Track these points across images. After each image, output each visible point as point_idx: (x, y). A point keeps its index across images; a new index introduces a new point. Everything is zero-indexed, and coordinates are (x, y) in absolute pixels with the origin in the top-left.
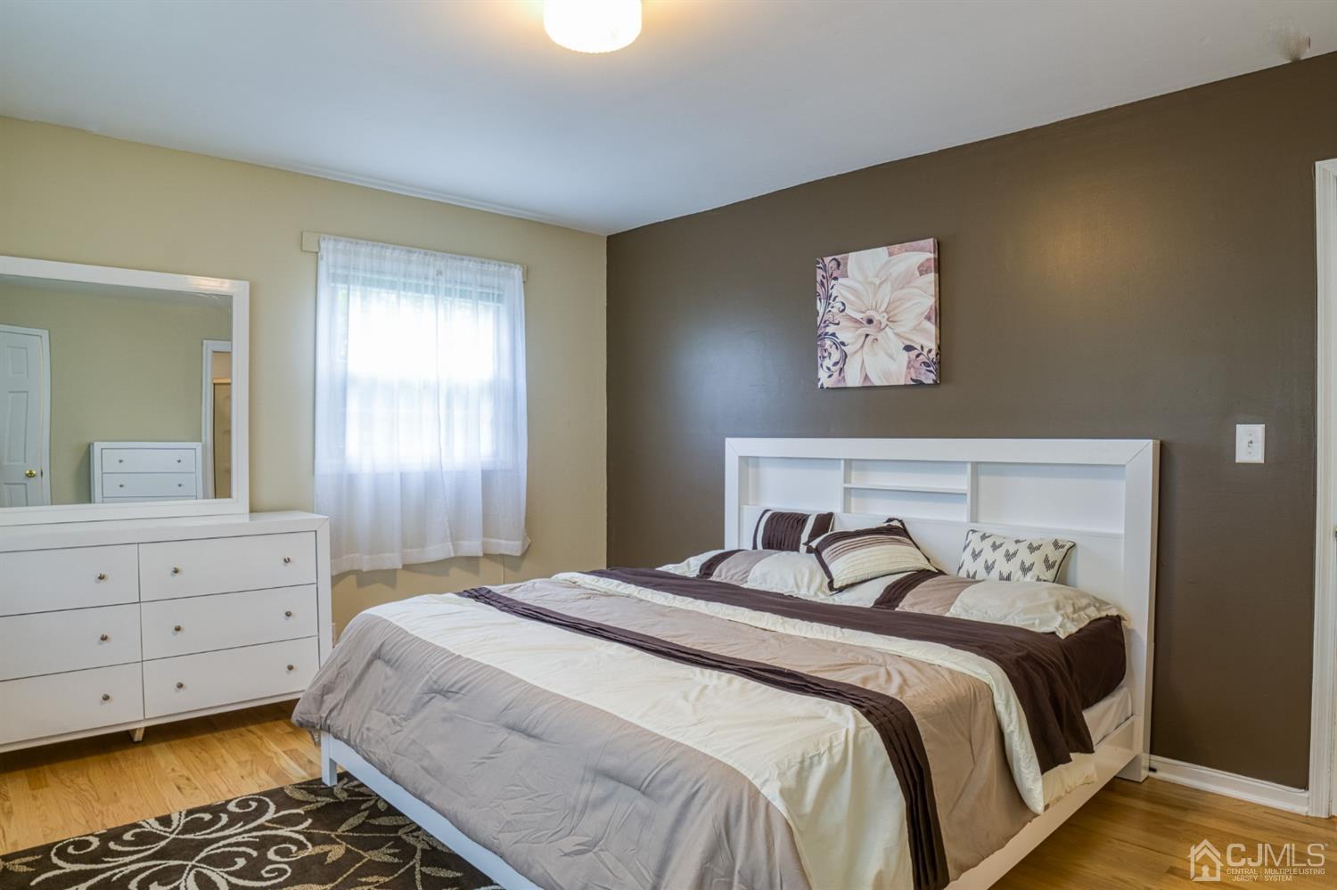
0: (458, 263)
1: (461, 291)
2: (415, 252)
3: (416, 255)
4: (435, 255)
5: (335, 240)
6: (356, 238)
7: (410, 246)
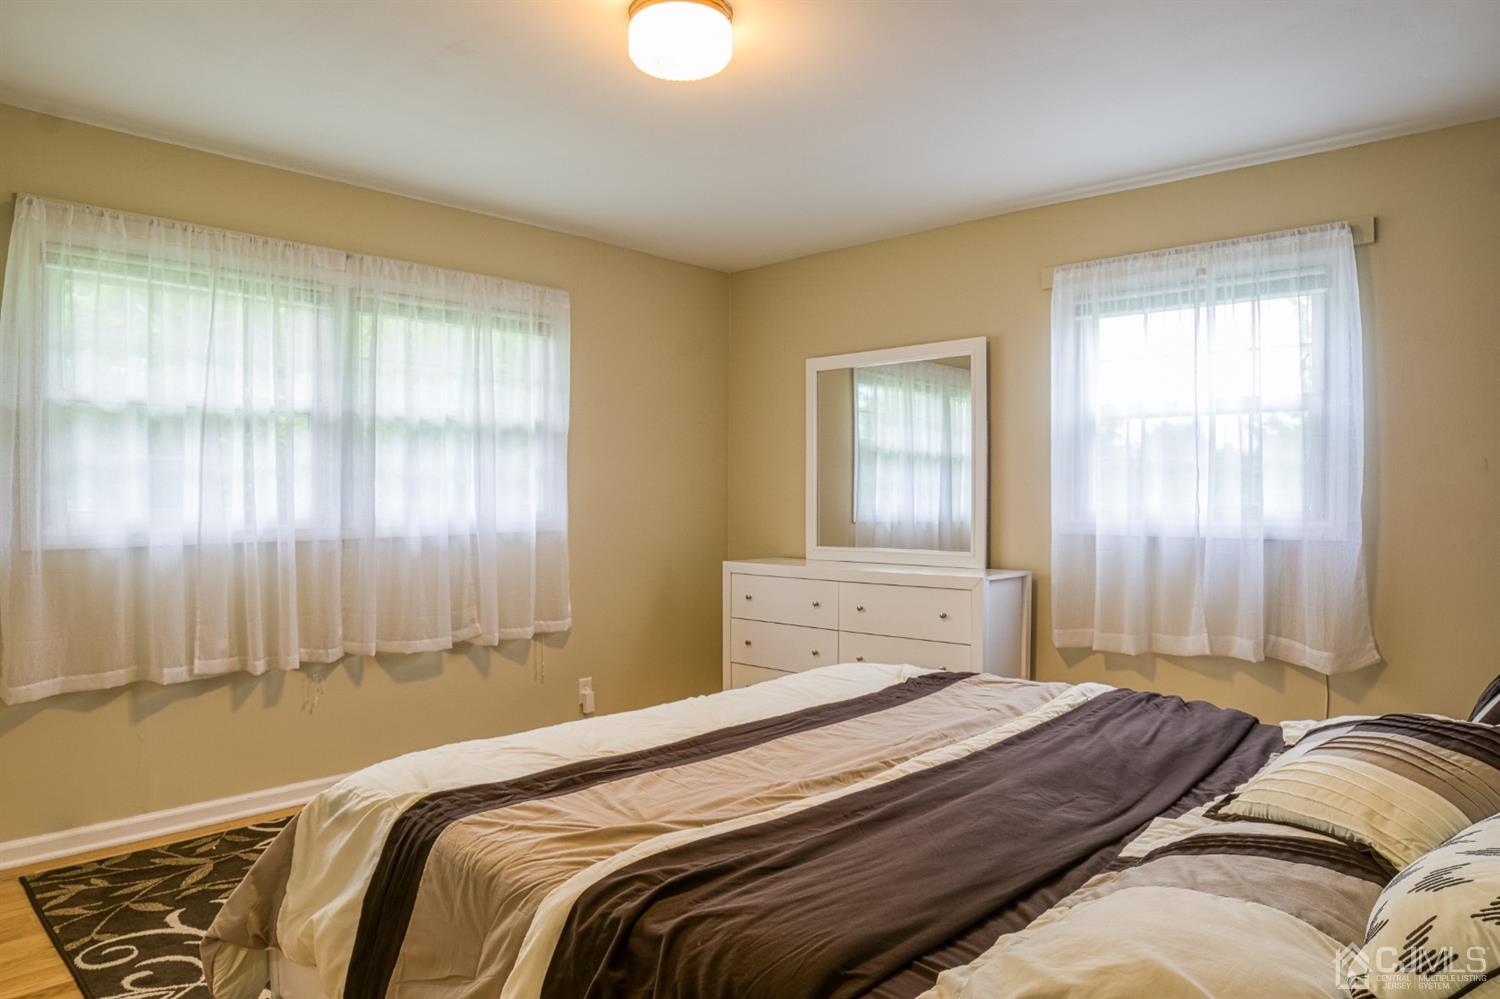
0: (1229, 250)
1: (1236, 287)
2: (1164, 254)
3: (1166, 257)
4: (1193, 250)
5: (1063, 270)
6: (1088, 260)
7: (1155, 250)
